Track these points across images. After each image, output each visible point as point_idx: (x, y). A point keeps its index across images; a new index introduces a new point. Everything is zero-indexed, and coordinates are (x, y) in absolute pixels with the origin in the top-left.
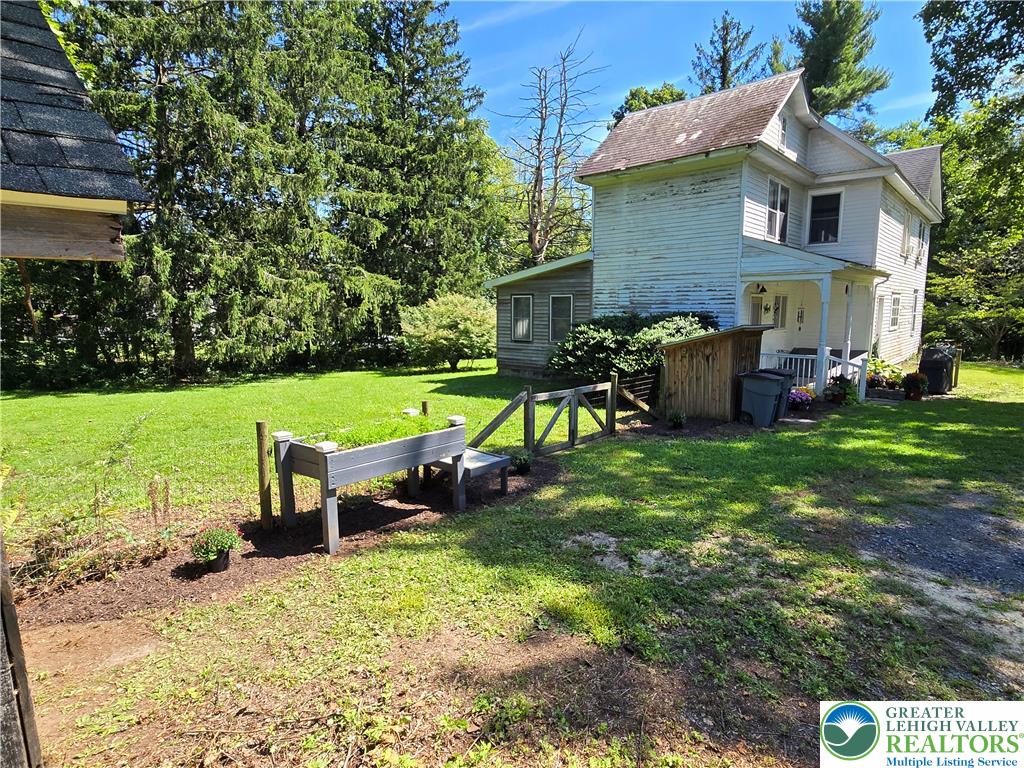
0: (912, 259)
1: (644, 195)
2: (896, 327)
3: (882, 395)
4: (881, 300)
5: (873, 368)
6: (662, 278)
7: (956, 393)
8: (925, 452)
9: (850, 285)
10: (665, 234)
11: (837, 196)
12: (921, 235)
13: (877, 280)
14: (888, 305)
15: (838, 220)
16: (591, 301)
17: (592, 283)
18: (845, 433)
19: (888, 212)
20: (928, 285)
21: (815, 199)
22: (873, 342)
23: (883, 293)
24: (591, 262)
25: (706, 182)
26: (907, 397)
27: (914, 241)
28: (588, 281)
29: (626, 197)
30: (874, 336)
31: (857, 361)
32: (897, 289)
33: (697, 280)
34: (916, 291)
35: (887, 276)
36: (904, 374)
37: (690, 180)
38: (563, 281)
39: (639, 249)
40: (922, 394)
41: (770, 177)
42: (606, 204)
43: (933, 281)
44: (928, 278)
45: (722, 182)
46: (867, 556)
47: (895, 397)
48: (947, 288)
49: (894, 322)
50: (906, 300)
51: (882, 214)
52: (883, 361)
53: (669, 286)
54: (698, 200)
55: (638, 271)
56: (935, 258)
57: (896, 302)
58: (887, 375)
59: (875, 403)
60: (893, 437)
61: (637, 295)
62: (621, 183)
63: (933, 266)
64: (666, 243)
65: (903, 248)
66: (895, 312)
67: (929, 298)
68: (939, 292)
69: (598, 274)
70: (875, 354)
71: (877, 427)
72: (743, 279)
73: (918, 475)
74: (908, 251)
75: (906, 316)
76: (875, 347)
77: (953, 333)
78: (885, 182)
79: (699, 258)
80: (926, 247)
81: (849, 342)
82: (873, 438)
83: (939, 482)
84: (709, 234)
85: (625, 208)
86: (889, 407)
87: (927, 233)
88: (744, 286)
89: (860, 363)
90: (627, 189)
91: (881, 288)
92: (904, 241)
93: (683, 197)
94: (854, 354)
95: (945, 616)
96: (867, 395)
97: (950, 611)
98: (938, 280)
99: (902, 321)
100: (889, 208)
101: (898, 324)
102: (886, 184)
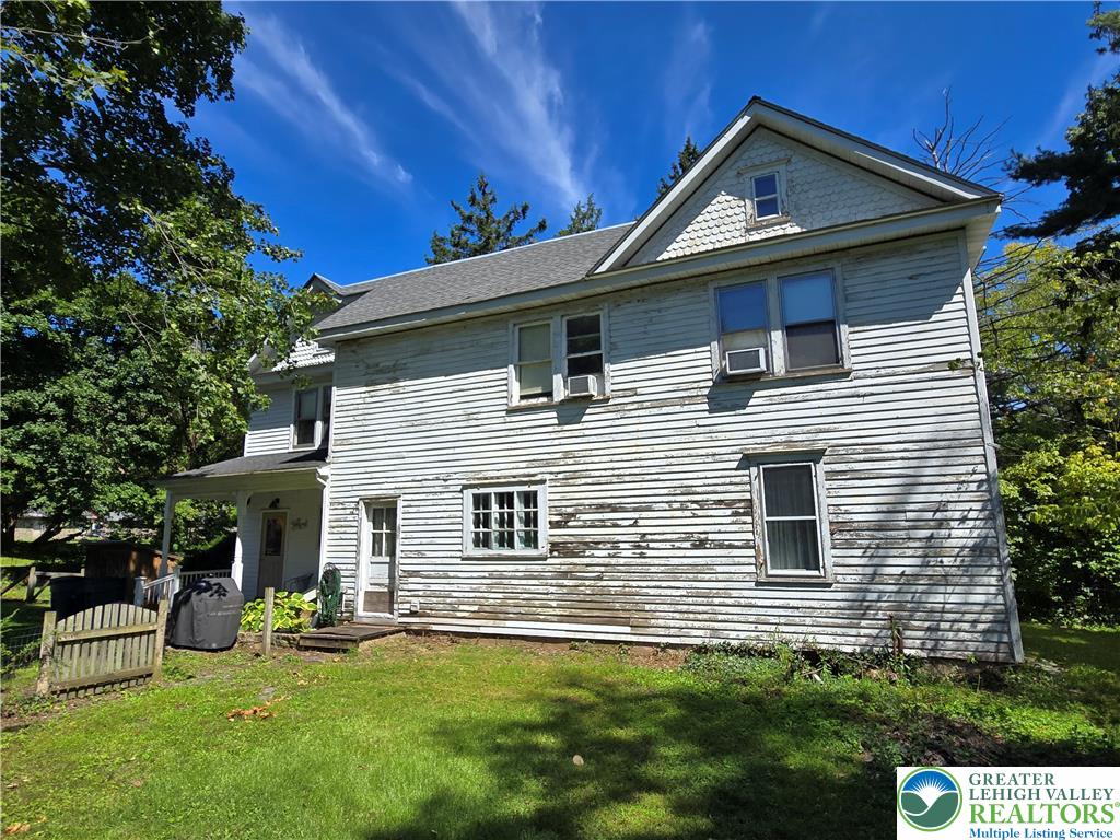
99: (598, 539)
100: (392, 363)
101: (542, 541)
102: (362, 341)
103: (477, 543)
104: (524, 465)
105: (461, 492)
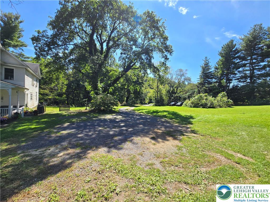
0: (35, 86)
2: (32, 100)
3: (28, 115)
4: (27, 94)
5: (26, 109)
7: (45, 113)
8: (36, 126)
9: (18, 91)
11: (13, 69)
12: (36, 81)
13: (25, 90)
14: (29, 96)
18: (17, 126)
19: (27, 76)
20: (39, 91)
21: (5, 68)
22: (26, 104)
23: (28, 93)
26: (34, 115)
27: (35, 82)
30: (26, 102)
31: (21, 108)
32: (31, 92)
34: (36, 92)
35: (28, 89)
36: (34, 110)
40: (38, 114)
43: (40, 90)
44: (39, 90)
46: (19, 152)
47: (31, 115)
48: (43, 92)
49: (31, 99)
50: (34, 94)
51: (26, 76)
52: (28, 108)
56: (40, 86)
57: (32, 95)
58: (30, 111)
59: (27, 118)
60: (30, 125)
63: (40, 87)
65: (32, 84)
66: (31, 97)
67: (40, 94)
68: (42, 92)
70: (27, 106)
71: (26, 123)
73: (34, 131)
74: (33, 84)
75: (34, 97)
76: (26, 105)
77: (46, 100)
78: (26, 69)
80: (38, 84)
81: (19, 104)
82: (25, 126)
83: (39, 132)
86: (30, 118)
87: (38, 80)
89: (22, 109)
91: (27, 92)
92: (32, 82)
94: (20, 107)
95: (35, 156)
96: (24, 116)
97: (36, 155)
98: (41, 90)
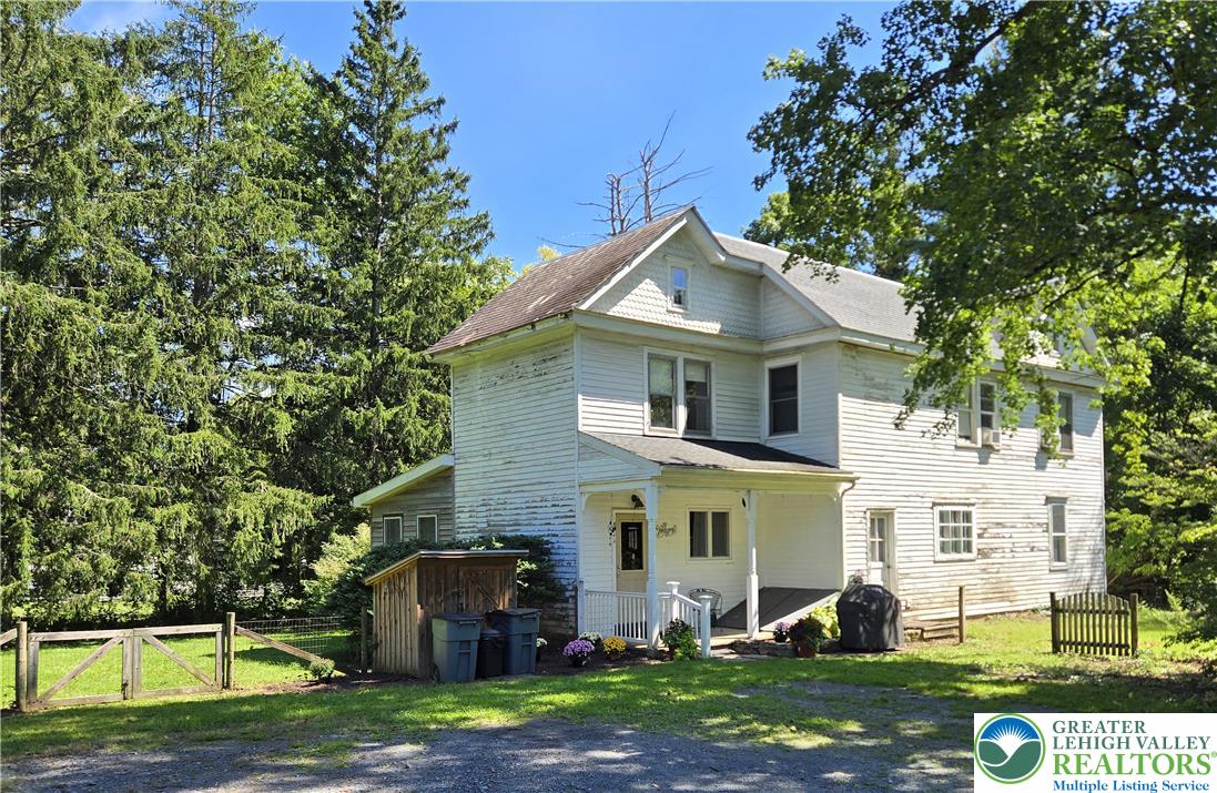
1: (494, 378)
4: (885, 514)
6: (514, 489)
10: (513, 430)
11: (794, 368)
13: (840, 487)
15: (796, 401)
16: (453, 524)
17: (453, 497)
19: (879, 387)
21: (773, 372)
23: (890, 505)
24: (451, 469)
25: (544, 361)
28: (450, 495)
29: (479, 381)
32: (955, 495)
33: (542, 491)
34: (1056, 499)
37: (532, 358)
38: (429, 495)
39: (493, 451)
41: (647, 350)
42: (465, 390)
45: (559, 361)
49: (954, 548)
51: (841, 400)
53: (517, 500)
54: (539, 385)
55: (492, 480)
57: (960, 517)
61: (493, 513)
62: (475, 362)
64: (515, 442)
66: (956, 532)
69: (460, 485)
72: (583, 489)
74: (987, 440)
78: (852, 346)
79: (543, 462)
84: (551, 430)
85: (479, 395)
87: (1086, 406)
88: (584, 499)
90: (480, 371)
91: (875, 497)
93: (527, 381)
99: (996, 546)
100: (883, 381)
101: (975, 550)
102: (860, 349)
103: (943, 550)
104: (964, 490)
105: (932, 508)
